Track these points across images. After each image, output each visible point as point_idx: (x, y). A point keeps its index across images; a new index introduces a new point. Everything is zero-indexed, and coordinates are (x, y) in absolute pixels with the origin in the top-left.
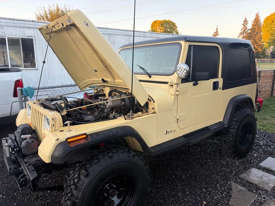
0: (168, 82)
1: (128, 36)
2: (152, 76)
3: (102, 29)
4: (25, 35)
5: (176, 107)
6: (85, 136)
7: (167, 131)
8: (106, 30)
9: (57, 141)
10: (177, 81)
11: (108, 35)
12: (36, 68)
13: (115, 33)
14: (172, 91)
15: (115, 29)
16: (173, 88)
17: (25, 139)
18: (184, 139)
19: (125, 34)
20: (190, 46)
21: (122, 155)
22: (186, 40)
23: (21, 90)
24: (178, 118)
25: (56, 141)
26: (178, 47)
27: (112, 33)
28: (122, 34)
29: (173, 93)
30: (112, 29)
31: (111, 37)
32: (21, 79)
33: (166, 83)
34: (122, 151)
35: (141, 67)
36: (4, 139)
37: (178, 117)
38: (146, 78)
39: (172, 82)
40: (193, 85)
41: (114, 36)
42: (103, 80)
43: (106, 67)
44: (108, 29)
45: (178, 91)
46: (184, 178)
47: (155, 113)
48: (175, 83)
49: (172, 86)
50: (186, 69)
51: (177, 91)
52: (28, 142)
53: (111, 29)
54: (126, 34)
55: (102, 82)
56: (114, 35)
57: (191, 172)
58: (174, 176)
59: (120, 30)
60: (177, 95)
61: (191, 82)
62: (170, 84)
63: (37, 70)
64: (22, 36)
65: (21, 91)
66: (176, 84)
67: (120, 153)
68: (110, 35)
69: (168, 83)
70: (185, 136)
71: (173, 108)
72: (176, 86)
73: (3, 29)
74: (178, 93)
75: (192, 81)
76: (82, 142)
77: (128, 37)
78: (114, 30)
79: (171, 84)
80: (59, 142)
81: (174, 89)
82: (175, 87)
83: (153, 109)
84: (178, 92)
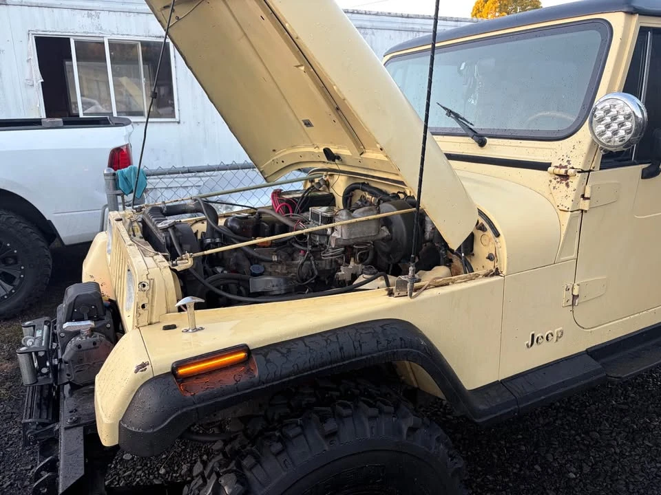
0: (549, 165)
2: (489, 141)
4: (151, 34)
5: (574, 256)
6: (242, 355)
7: (533, 335)
8: (354, 15)
9: (139, 373)
10: (586, 162)
12: (174, 117)
13: (376, 24)
14: (566, 195)
15: (378, 13)
16: (567, 185)
17: (77, 333)
18: (594, 365)
19: (404, 26)
20: (643, 31)
21: (372, 428)
22: (631, 10)
23: (114, 174)
24: (575, 293)
25: (136, 372)
26: (595, 36)
27: (368, 24)
29: (568, 204)
30: (370, 14)
32: (127, 145)
33: (544, 167)
34: (375, 411)
35: (450, 112)
36: (27, 323)
37: (576, 288)
38: (467, 146)
39: (565, 163)
40: (642, 178)
41: (373, 34)
42: (327, 152)
43: (338, 109)
44: (358, 13)
45: (588, 198)
46: (574, 479)
47: (497, 273)
48: (580, 166)
49: (565, 177)
50: (636, 117)
51: (583, 196)
52: (79, 347)
53: (366, 14)
54: (408, 26)
55: (326, 160)
56: (375, 31)
57: (594, 458)
58: (537, 467)
59: (389, 15)
60: (582, 211)
61: (634, 164)
62: (557, 171)
63: (179, 123)
64: (143, 36)
65: (112, 178)
66: (583, 171)
67: (365, 419)
69: (549, 169)
70: (596, 353)
71: (562, 259)
72: (580, 182)
73: (99, 18)
74: (585, 205)
75: (639, 161)
76: (229, 380)
78: (374, 17)
79: (562, 171)
80: (148, 374)
81: (571, 188)
82: (575, 182)
83: (490, 258)
84: (587, 201)
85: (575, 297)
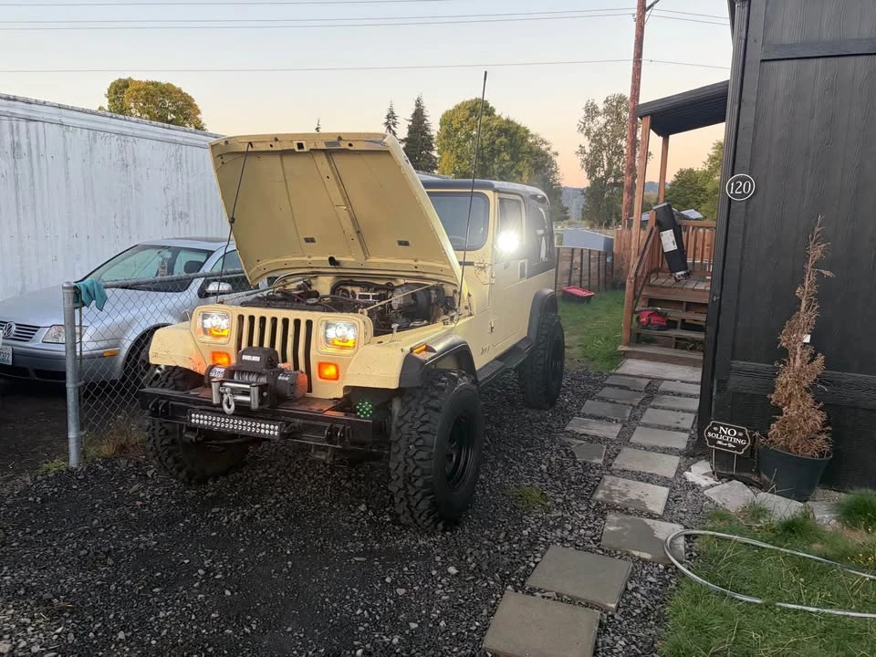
0: (475, 263)
1: (175, 143)
3: (102, 118)
5: (491, 307)
6: (425, 346)
7: (482, 348)
8: (113, 120)
10: (492, 260)
11: (116, 137)
13: (137, 132)
14: (485, 277)
16: (486, 271)
19: (167, 137)
22: (494, 190)
24: (492, 326)
26: (481, 200)
28: (158, 136)
29: (488, 280)
31: (128, 141)
33: (471, 263)
37: (493, 323)
39: (481, 261)
41: (135, 141)
42: (332, 260)
43: (358, 232)
45: (494, 278)
47: (471, 315)
49: (483, 268)
51: (492, 277)
54: (170, 137)
56: (136, 139)
60: (493, 284)
62: (478, 265)
68: (123, 138)
74: (493, 281)
77: (174, 147)
82: (489, 269)
83: (466, 308)
85: (492, 328)
